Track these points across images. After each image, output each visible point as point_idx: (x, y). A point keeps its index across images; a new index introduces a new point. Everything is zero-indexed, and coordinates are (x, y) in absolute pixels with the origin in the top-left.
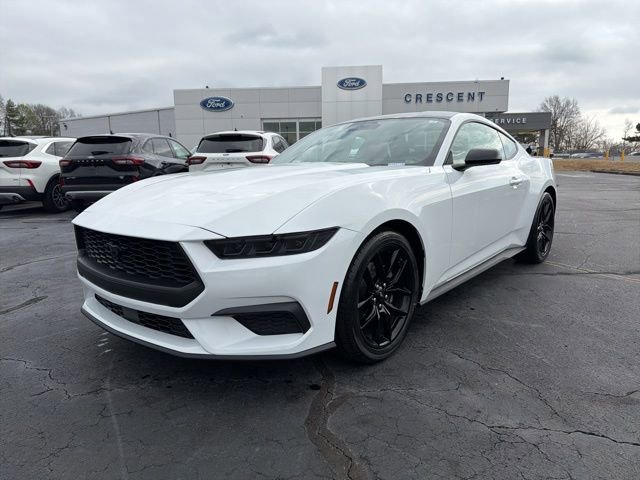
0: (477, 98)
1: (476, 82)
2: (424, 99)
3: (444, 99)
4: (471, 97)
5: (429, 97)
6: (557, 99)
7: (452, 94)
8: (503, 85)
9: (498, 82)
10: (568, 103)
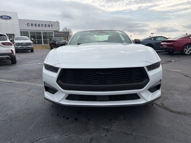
0: (51, 26)
1: (50, 22)
2: (34, 25)
3: (41, 26)
4: (49, 26)
5: (35, 25)
6: (66, 28)
7: (43, 24)
8: (58, 23)
9: (56, 22)
10: (69, 30)
